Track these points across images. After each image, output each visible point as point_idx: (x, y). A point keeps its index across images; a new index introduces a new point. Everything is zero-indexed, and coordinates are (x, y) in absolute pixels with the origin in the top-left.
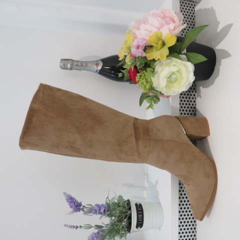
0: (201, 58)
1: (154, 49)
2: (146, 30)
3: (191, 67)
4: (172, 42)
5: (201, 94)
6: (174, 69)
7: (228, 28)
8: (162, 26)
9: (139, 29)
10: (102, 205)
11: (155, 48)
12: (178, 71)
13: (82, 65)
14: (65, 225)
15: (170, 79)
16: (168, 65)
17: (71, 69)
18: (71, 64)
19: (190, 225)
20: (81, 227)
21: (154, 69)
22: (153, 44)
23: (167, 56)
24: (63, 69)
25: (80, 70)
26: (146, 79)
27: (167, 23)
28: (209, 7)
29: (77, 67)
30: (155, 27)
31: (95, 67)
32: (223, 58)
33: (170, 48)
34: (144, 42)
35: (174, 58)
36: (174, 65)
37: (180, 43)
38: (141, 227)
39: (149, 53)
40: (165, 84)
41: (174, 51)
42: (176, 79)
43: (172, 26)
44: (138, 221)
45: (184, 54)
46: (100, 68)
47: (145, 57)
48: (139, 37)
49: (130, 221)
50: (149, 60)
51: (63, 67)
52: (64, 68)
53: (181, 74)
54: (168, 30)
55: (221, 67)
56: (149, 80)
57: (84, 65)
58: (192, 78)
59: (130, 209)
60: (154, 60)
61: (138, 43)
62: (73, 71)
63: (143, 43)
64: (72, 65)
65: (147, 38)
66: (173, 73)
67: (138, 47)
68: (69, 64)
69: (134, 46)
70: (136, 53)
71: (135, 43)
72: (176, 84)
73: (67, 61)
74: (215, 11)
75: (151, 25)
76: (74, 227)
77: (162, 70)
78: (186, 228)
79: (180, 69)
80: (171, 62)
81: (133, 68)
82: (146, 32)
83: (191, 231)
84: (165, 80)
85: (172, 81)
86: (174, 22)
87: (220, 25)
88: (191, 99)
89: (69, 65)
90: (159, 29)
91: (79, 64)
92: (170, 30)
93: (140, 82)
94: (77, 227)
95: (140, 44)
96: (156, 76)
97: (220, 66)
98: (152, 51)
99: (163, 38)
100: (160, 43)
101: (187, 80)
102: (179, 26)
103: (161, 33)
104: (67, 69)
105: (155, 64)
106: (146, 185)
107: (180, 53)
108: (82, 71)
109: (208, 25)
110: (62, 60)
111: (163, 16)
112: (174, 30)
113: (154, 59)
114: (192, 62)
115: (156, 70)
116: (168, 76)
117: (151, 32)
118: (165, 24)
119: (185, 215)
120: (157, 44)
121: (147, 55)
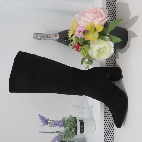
1: (90, 33)
2: (85, 21)
3: (112, 44)
4: (100, 29)
5: (119, 57)
6: (102, 46)
8: (95, 19)
9: (80, 20)
10: (60, 121)
12: (104, 47)
14: (40, 132)
15: (99, 52)
16: (98, 43)
17: (40, 39)
20: (48, 132)
21: (89, 45)
22: (89, 30)
23: (97, 38)
25: (46, 39)
27: (98, 17)
28: (125, 2)
29: (44, 38)
30: (90, 20)
31: (55, 37)
33: (99, 33)
35: (101, 40)
36: (102, 44)
38: (83, 133)
39: (86, 35)
40: (96, 55)
41: (102, 35)
42: (103, 52)
43: (100, 19)
44: (81, 130)
45: (108, 36)
46: (58, 38)
48: (81, 26)
49: (76, 129)
50: (86, 40)
51: (35, 38)
52: (36, 38)
53: (106, 49)
54: (98, 22)
57: (48, 36)
58: (113, 51)
59: (76, 123)
60: (89, 40)
61: (80, 29)
62: (41, 40)
63: (82, 30)
64: (41, 37)
65: (85, 26)
66: (101, 48)
67: (80, 32)
68: (39, 36)
69: (77, 31)
70: (78, 35)
71: (78, 29)
72: (103, 54)
73: (37, 35)
74: (128, 5)
75: (88, 18)
76: (45, 132)
78: (108, 133)
80: (100, 42)
81: (76, 45)
82: (85, 22)
84: (96, 53)
85: (101, 52)
86: (102, 16)
87: (131, 15)
90: (93, 20)
91: (45, 36)
93: (81, 52)
94: (46, 133)
95: (81, 30)
96: (90, 49)
97: (130, 41)
98: (88, 34)
99: (95, 26)
100: (93, 29)
101: (110, 52)
102: (105, 19)
103: (94, 23)
104: (38, 39)
105: (90, 42)
106: (86, 106)
108: (47, 40)
109: (123, 19)
110: (34, 33)
111: (95, 11)
114: (113, 42)
116: (98, 50)
117: (87, 22)
118: (96, 17)
119: (108, 126)
120: (92, 30)
121: (85, 37)
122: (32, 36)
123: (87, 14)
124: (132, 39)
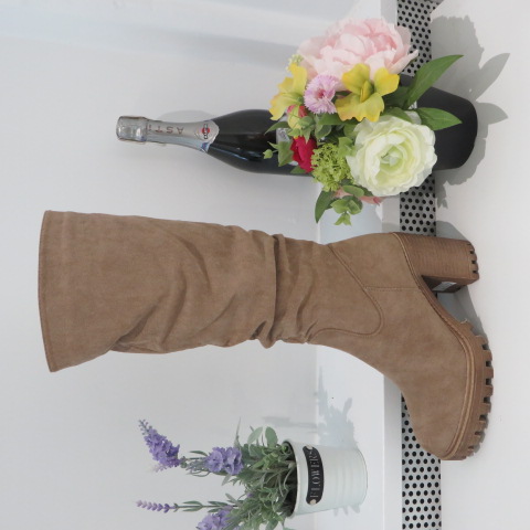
0: (450, 120)
1: (354, 99)
2: (335, 59)
3: (428, 136)
4: (391, 85)
5: (447, 199)
6: (395, 140)
7: (500, 62)
8: (371, 53)
9: (319, 57)
10: (230, 448)
11: (354, 97)
12: (402, 144)
13: (170, 133)
14: (140, 504)
15: (388, 162)
16: (382, 131)
17: (143, 140)
18: (144, 127)
19: (426, 493)
20: (176, 507)
21: (354, 140)
22: (351, 89)
23: (381, 114)
24: (122, 139)
25: (164, 143)
26: (335, 162)
27: (380, 49)
28: (460, 14)
29: (159, 137)
30: (356, 55)
32: (492, 123)
33: (385, 98)
34: (333, 84)
35: (394, 118)
36: (395, 132)
37: (405, 89)
38: (318, 500)
39: (342, 106)
40: (378, 171)
41: (394, 104)
42: (399, 161)
43: (390, 54)
44: (311, 485)
45: (413, 110)
46: (212, 138)
47: (336, 115)
48: (324, 74)
50: (344, 119)
51: (124, 135)
52: (126, 136)
53: (408, 151)
54: (383, 61)
55: (487, 139)
56: (341, 163)
57: (175, 131)
58: (431, 159)
60: (354, 121)
61: (321, 84)
62: (147, 143)
63: (331, 87)
64: (145, 131)
65: (340, 77)
66: (394, 148)
67: (321, 94)
68: (138, 129)
69: (311, 92)
70: (315, 106)
71: (314, 86)
72: (399, 171)
73: (133, 122)
74: (472, 24)
75: (347, 50)
76: (161, 507)
77: (371, 141)
78: (418, 499)
79: (407, 139)
80: (388, 126)
81: (307, 138)
82: (337, 63)
83: (429, 506)
84: (378, 162)
85: (391, 165)
86: (393, 45)
87: (484, 54)
88: (425, 211)
89: (139, 131)
90: (364, 59)
91: (164, 129)
92: (386, 61)
93: (320, 169)
94: (167, 508)
95: (326, 87)
96: (358, 153)
97: (486, 136)
98: (349, 102)
99: (372, 77)
100: (366, 86)
101: (421, 162)
102: (404, 55)
103: (368, 67)
104: (133, 140)
105: (356, 129)
107: (405, 108)
108: (169, 146)
109: (461, 56)
110: (121, 118)
111: (369, 32)
112: (395, 61)
113: (354, 118)
114: (430, 127)
115: (357, 142)
116: (384, 154)
117: (346, 63)
118: (375, 49)
119: (414, 470)
120: (360, 89)
121: (340, 111)
122: (111, 126)
123: (346, 39)
124: (491, 127)
